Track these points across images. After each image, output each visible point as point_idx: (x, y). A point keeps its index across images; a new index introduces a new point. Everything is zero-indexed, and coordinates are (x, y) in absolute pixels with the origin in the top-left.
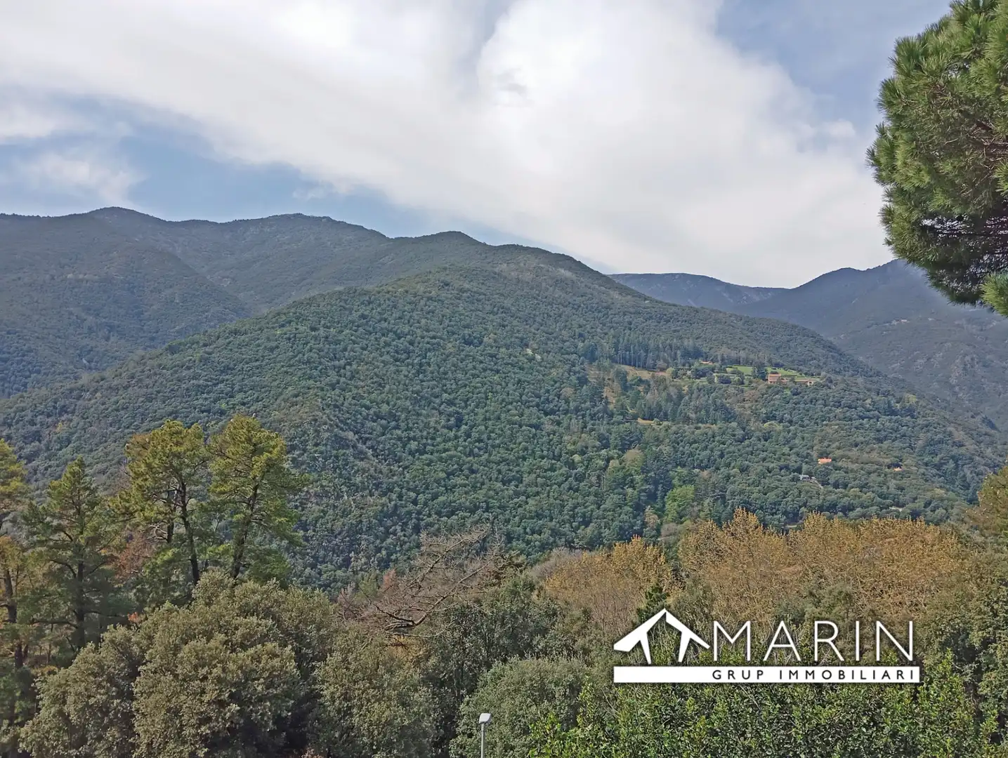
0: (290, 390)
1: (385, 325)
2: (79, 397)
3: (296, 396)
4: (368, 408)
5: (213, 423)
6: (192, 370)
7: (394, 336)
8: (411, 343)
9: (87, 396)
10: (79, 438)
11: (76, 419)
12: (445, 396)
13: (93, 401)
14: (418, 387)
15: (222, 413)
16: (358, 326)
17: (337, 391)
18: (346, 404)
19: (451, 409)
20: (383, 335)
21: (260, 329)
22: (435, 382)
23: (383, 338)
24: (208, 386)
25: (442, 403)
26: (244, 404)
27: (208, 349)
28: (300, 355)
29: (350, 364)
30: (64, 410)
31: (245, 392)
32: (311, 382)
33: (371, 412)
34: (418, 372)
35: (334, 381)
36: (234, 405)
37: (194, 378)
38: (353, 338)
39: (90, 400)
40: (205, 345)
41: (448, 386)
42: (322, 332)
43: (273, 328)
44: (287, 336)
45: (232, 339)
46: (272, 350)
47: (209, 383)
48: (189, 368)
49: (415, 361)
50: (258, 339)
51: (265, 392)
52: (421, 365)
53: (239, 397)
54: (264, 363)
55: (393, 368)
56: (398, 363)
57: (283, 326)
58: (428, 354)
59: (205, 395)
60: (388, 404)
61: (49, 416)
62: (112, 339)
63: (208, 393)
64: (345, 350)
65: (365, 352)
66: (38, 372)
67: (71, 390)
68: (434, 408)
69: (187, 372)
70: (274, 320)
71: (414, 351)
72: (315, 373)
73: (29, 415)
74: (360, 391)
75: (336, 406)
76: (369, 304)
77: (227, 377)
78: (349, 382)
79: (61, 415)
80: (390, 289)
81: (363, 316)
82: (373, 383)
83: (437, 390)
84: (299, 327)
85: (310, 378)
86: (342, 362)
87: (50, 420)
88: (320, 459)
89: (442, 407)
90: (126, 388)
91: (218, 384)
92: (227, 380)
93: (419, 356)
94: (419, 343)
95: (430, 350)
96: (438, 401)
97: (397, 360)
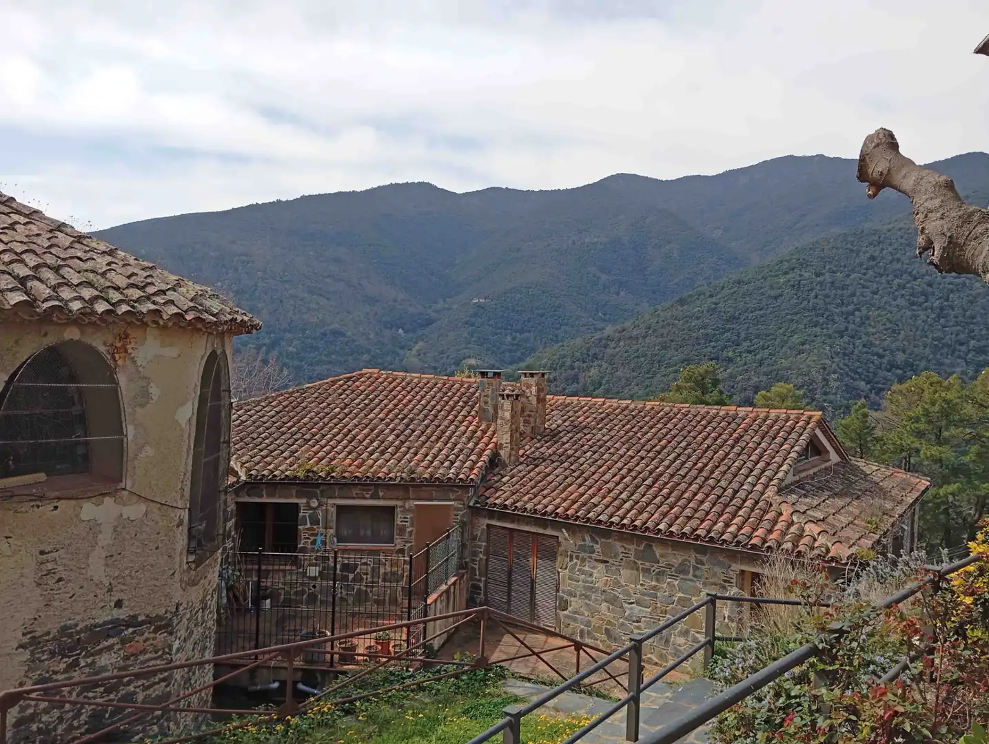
0: (796, 339)
1: (897, 266)
2: (606, 346)
3: (803, 344)
4: (881, 356)
5: (722, 369)
6: (700, 321)
7: (909, 278)
8: (930, 285)
9: (612, 344)
10: (608, 382)
11: (605, 365)
12: (973, 343)
13: (617, 350)
14: (939, 334)
15: (730, 360)
16: (867, 269)
17: (846, 339)
18: (856, 352)
19: (981, 358)
20: (896, 276)
21: (763, 278)
22: (959, 328)
23: (897, 281)
24: (715, 335)
25: (969, 351)
26: (750, 352)
27: (714, 299)
28: (805, 302)
29: (859, 310)
30: (595, 356)
31: (751, 340)
32: (818, 329)
33: (885, 360)
34: (939, 317)
35: (842, 327)
36: (741, 352)
37: (704, 327)
38: (862, 281)
39: (614, 348)
40: (711, 296)
41: (976, 332)
42: (828, 277)
43: (776, 276)
44: (792, 283)
45: (736, 289)
46: (776, 298)
47: (717, 332)
48: (698, 318)
49: (935, 305)
50: (762, 288)
51: (770, 341)
52: (942, 309)
53: (746, 344)
54: (768, 312)
55: (909, 313)
56: (914, 307)
57: (786, 273)
58: (951, 296)
59: (712, 344)
60: (904, 352)
61: (584, 362)
62: (622, 293)
63: (717, 341)
64: (853, 295)
65: (876, 296)
66: (566, 324)
67: (600, 340)
68: (959, 357)
69: (696, 322)
70: (777, 268)
71: (933, 294)
72: (821, 320)
73: (568, 361)
74: (871, 338)
75: (844, 354)
76: (879, 243)
77: (734, 326)
78: (858, 329)
79: (593, 362)
80: (901, 225)
81: (873, 258)
82: (886, 330)
83: (962, 337)
84: (802, 273)
85: (816, 326)
86: (851, 308)
87: (585, 365)
88: (830, 409)
89: (970, 355)
90: (645, 337)
91: (724, 332)
92: (733, 329)
93: (940, 298)
94: (940, 284)
95: (952, 291)
96: (964, 348)
97: (913, 304)
